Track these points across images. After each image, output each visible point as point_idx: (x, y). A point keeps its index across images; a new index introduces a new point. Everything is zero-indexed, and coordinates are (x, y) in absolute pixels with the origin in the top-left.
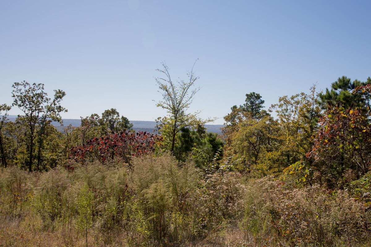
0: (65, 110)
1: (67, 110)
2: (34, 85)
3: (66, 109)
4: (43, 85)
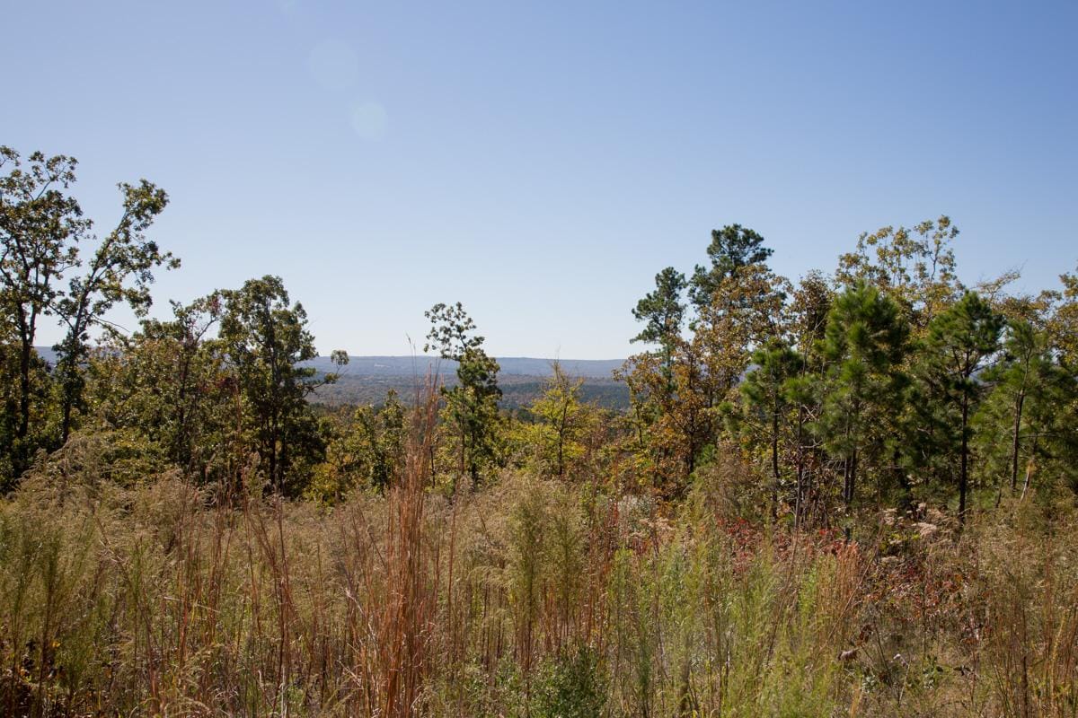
0: (170, 259)
1: (179, 261)
2: (34, 159)
3: (175, 256)
4: (74, 161)
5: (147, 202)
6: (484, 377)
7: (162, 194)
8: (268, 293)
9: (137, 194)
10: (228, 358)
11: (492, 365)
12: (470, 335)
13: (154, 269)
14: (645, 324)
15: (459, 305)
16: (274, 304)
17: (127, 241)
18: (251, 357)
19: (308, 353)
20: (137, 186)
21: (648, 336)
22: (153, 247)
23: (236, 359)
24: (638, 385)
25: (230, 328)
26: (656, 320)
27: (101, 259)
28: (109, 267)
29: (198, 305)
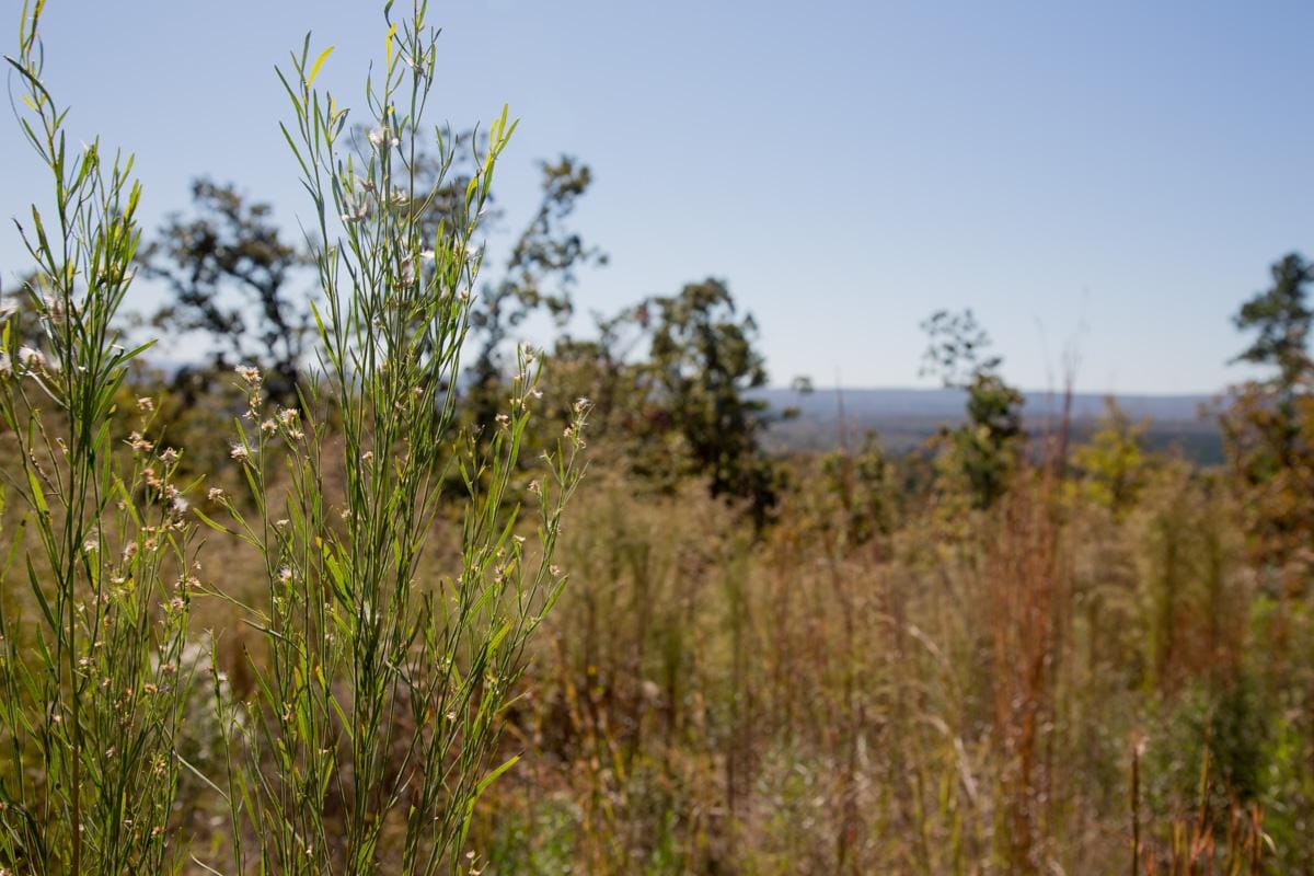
5: (569, 183)
6: (1004, 412)
7: (585, 172)
8: (711, 299)
9: (556, 174)
10: (658, 384)
11: (1014, 397)
12: (983, 354)
13: (579, 268)
14: (1251, 336)
15: (969, 313)
16: (717, 314)
17: (546, 231)
18: (687, 385)
19: (759, 379)
20: (556, 163)
21: (1257, 354)
22: (576, 241)
23: (668, 384)
24: (1237, 425)
25: (663, 346)
26: (1268, 330)
27: (517, 258)
28: (526, 266)
29: (623, 316)
